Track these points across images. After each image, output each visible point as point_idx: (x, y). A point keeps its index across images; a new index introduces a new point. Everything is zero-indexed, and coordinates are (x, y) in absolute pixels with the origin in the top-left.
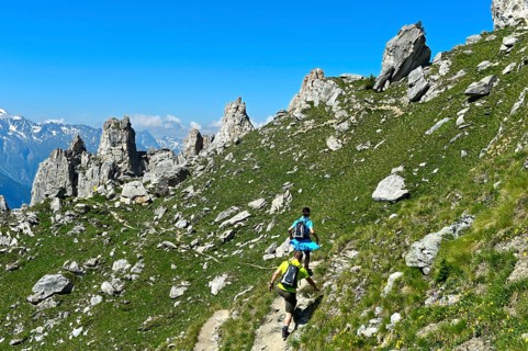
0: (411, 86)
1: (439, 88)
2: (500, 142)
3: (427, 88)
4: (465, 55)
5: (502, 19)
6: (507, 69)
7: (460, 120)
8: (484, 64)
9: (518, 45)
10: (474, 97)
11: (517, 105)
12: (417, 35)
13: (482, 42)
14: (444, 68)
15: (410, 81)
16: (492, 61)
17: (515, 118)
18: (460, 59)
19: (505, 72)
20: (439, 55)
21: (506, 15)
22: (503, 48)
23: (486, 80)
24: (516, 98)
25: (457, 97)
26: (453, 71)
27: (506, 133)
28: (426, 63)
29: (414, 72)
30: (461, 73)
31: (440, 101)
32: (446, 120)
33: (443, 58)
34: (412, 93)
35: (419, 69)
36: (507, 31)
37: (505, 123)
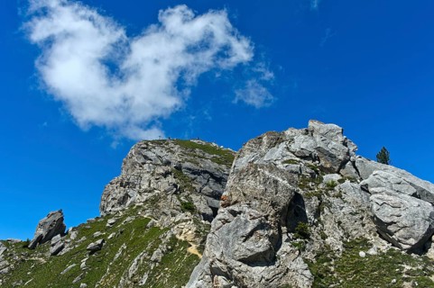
0: (53, 245)
1: (70, 247)
2: (108, 277)
3: (63, 247)
4: (87, 229)
5: (105, 212)
6: (111, 236)
7: (83, 264)
8: (97, 234)
9: (116, 223)
10: (92, 251)
11: (117, 255)
12: (59, 216)
13: (96, 222)
14: (73, 235)
15: (53, 242)
16: (102, 231)
17: (117, 263)
18: (83, 231)
19: (109, 237)
20: (71, 229)
21: (108, 210)
22: (108, 225)
23: (99, 242)
24: (116, 251)
25: (81, 252)
26: (78, 237)
27: (112, 272)
28: (62, 233)
29: (55, 237)
30: (83, 238)
31: (70, 255)
32: (74, 265)
33: (73, 230)
34: (53, 249)
35: (59, 236)
36: (109, 216)
37: (111, 266)
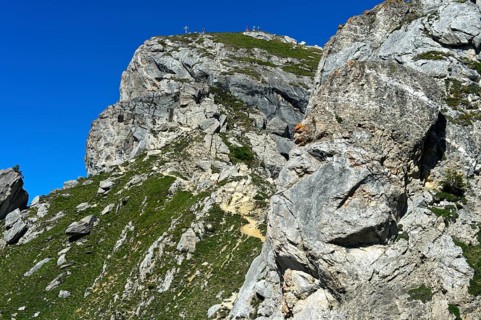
0: (8, 228)
1: (38, 229)
2: (106, 279)
3: (25, 230)
4: (64, 198)
5: (96, 168)
6: (106, 210)
7: (61, 259)
8: (83, 206)
9: (115, 188)
10: (75, 237)
11: (119, 243)
12: (14, 178)
13: (78, 187)
14: (42, 211)
15: (7, 223)
16: (91, 202)
17: (119, 255)
18: (57, 202)
19: (104, 212)
20: (37, 199)
21: (99, 165)
22: (100, 191)
23: (87, 219)
24: (118, 235)
25: (57, 237)
26: (51, 213)
27: (111, 271)
28: (23, 206)
29: (11, 214)
30: (60, 215)
31: (38, 243)
32: (46, 260)
33: (41, 201)
34: (9, 235)
35: (17, 211)
36: (103, 176)
37: (109, 260)
